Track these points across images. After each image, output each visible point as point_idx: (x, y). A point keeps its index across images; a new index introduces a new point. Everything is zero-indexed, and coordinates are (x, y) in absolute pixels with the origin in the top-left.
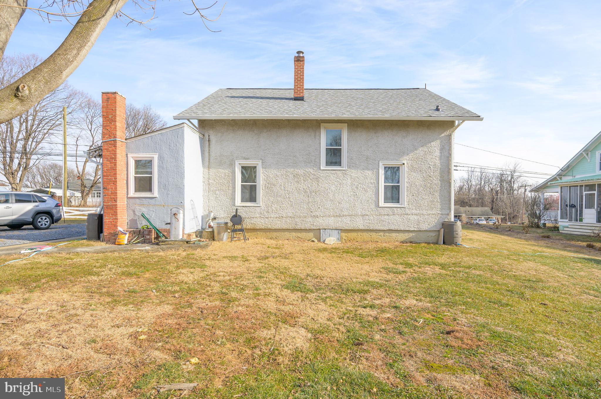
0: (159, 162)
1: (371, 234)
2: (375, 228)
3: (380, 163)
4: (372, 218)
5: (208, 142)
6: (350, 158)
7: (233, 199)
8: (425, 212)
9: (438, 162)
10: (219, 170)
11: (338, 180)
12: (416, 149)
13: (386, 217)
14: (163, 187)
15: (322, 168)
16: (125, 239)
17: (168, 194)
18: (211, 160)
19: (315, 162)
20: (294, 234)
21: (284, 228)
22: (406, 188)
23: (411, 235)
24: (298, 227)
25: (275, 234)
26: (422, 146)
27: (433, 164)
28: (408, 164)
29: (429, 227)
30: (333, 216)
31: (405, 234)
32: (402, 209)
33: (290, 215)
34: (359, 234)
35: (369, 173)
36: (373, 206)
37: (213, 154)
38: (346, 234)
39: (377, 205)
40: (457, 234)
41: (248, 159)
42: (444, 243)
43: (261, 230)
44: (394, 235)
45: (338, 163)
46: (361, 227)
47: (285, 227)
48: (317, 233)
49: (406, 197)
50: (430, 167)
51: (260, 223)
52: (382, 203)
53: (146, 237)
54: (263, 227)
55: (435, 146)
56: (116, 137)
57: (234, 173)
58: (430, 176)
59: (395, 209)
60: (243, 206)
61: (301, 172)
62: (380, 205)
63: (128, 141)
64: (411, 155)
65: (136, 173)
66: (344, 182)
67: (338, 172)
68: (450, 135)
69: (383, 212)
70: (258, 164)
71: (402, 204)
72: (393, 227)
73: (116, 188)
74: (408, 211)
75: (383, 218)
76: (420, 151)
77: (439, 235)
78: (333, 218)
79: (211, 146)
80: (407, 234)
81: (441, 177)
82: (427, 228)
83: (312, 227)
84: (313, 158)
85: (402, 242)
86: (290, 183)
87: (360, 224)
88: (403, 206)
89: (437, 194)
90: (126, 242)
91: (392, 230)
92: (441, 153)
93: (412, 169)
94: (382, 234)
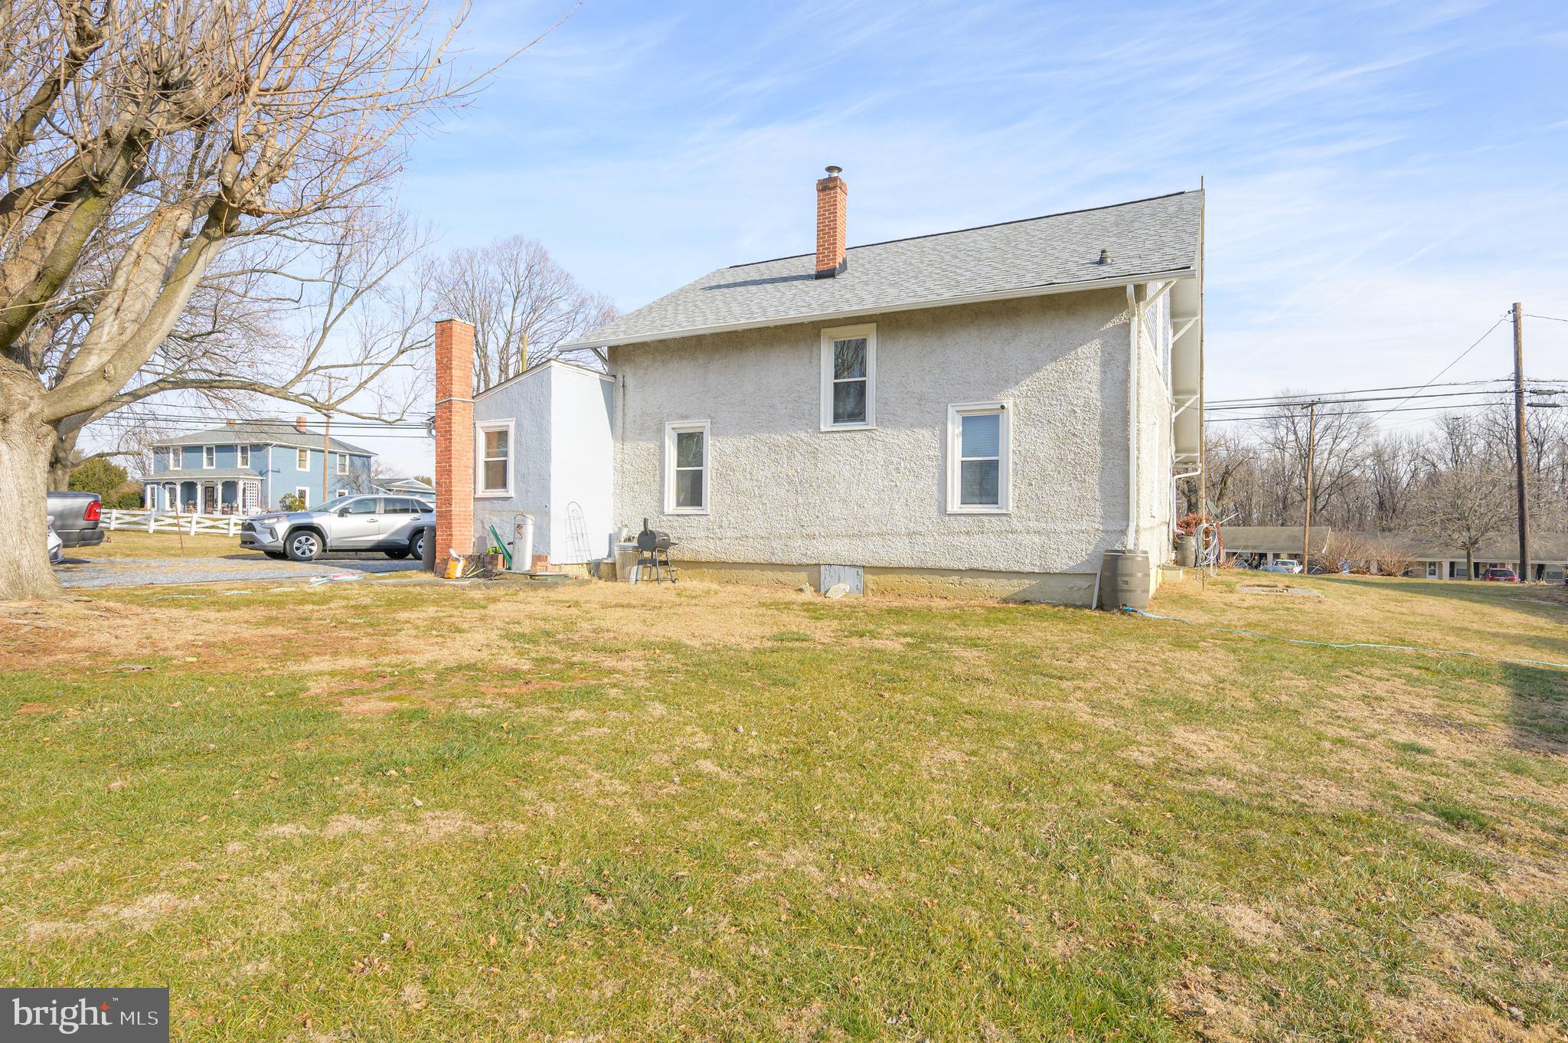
0: (516, 435)
1: (931, 578)
2: (938, 565)
3: (949, 407)
4: (930, 540)
5: (621, 389)
6: (883, 403)
7: (661, 501)
8: (1060, 527)
9: (1095, 397)
10: (641, 443)
11: (857, 452)
12: (1038, 369)
13: (963, 538)
14: (521, 477)
15: (823, 428)
16: (457, 569)
17: (527, 491)
18: (628, 426)
19: (810, 415)
20: (771, 574)
21: (752, 561)
22: (1011, 465)
23: (1027, 583)
24: (777, 560)
25: (735, 573)
26: (1055, 359)
27: (1081, 402)
28: (1016, 405)
29: (1072, 564)
30: (847, 536)
31: (1011, 582)
32: (1003, 518)
33: (762, 533)
34: (903, 577)
35: (925, 434)
36: (933, 511)
37: (630, 413)
38: (875, 578)
39: (943, 510)
40: (1126, 583)
41: (687, 417)
42: (1099, 605)
43: (708, 564)
44: (984, 582)
45: (857, 414)
46: (907, 562)
47: (752, 557)
48: (814, 571)
49: (1011, 487)
50: (1075, 412)
51: (706, 549)
52: (954, 504)
54: (712, 559)
55: (1088, 357)
56: (451, 396)
57: (662, 447)
58: (1074, 435)
59: (985, 518)
60: (678, 515)
61: (781, 439)
62: (950, 510)
63: (476, 400)
64: (1026, 384)
65: (488, 455)
66: (870, 457)
67: (858, 436)
68: (1127, 326)
69: (954, 523)
70: (705, 427)
71: (1003, 507)
72: (978, 564)
73: (450, 482)
74: (1016, 524)
75: (955, 541)
76: (1049, 372)
78: (846, 540)
79: (628, 397)
80: (1015, 582)
81: (1103, 435)
82: (1065, 567)
83: (805, 561)
84: (807, 407)
85: (1005, 601)
86: (761, 464)
87: (900, 553)
88: (1004, 511)
89: (1093, 480)
90: (459, 574)
91: (978, 570)
92: (1104, 372)
93: (1029, 418)
94: (956, 578)
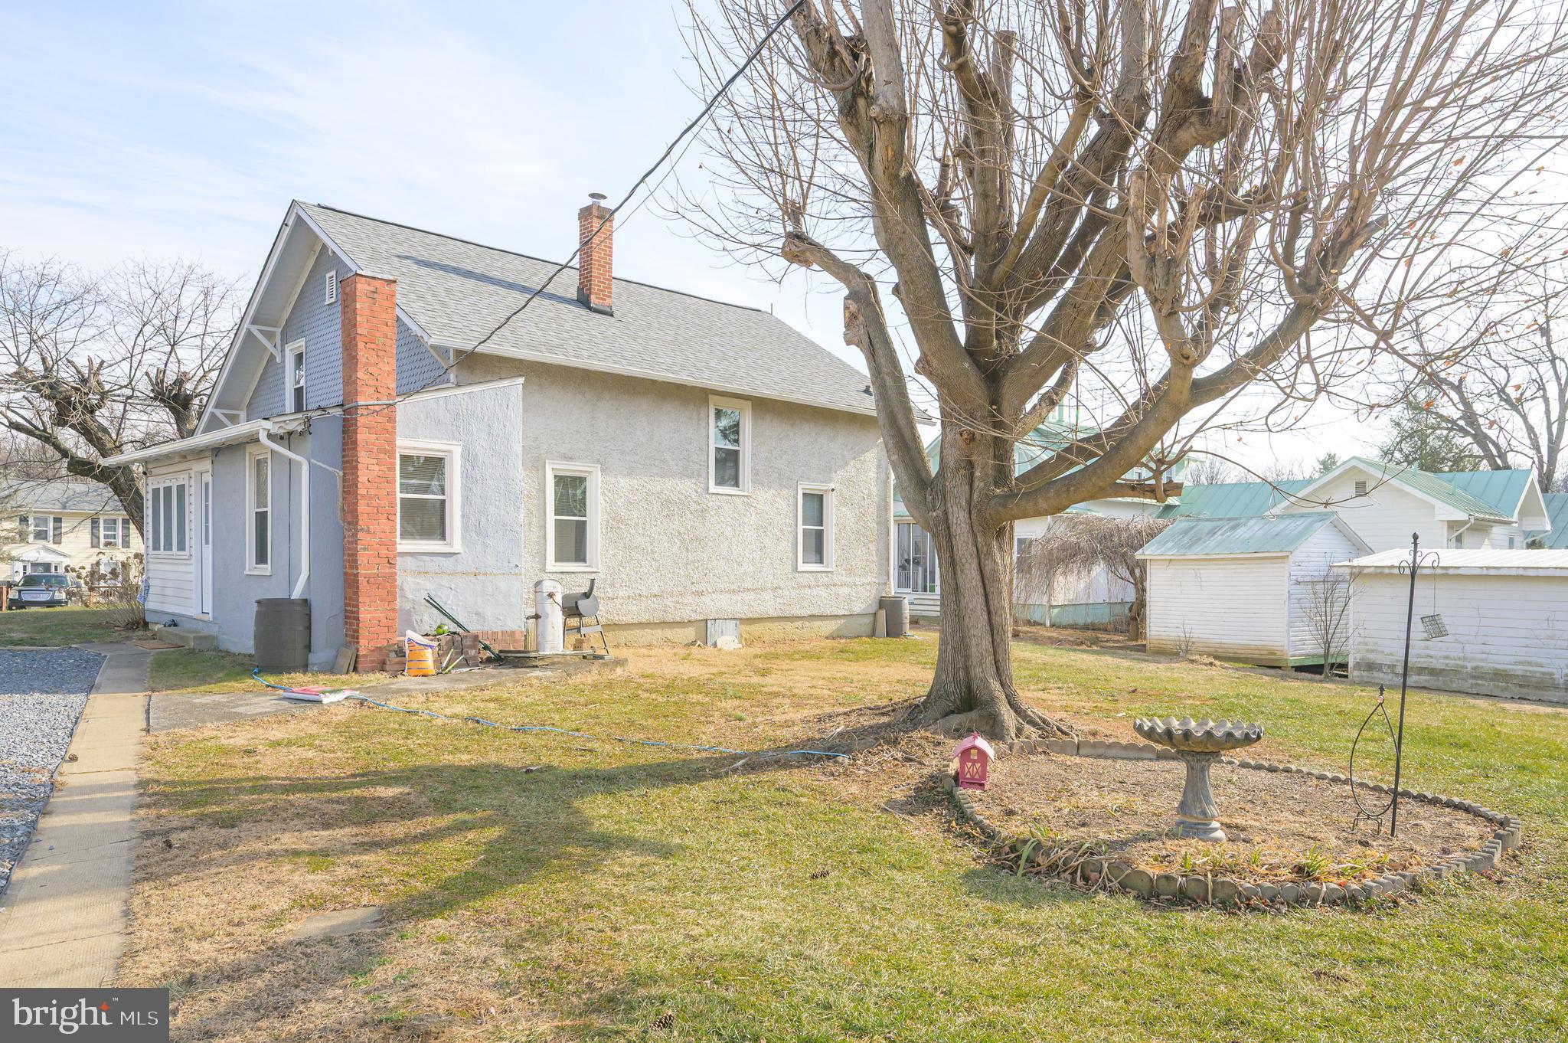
1: (785, 624)
2: (790, 614)
3: (798, 485)
4: (787, 593)
6: (756, 474)
7: (545, 555)
8: (858, 581)
9: (873, 489)
11: (736, 515)
12: (846, 465)
13: (808, 591)
14: (474, 529)
15: (710, 490)
17: (484, 546)
19: (699, 475)
20: (659, 632)
21: (644, 621)
22: (833, 535)
23: (840, 623)
24: (669, 618)
25: (623, 635)
26: (855, 458)
27: (867, 492)
28: (836, 490)
29: (863, 607)
30: (728, 591)
31: (832, 623)
32: (827, 575)
33: (656, 590)
34: (768, 625)
35: (781, 503)
36: (788, 569)
38: (748, 627)
39: (795, 569)
41: (571, 459)
42: (888, 635)
44: (817, 624)
45: (735, 481)
46: (771, 612)
47: (643, 617)
48: (702, 626)
49: (831, 552)
50: (865, 499)
52: (801, 564)
53: (467, 653)
55: (870, 459)
57: (541, 490)
58: (864, 515)
59: (819, 575)
60: (562, 573)
62: (799, 568)
64: (840, 474)
65: (402, 489)
66: (745, 520)
67: (735, 499)
69: (802, 580)
70: (590, 472)
71: (828, 566)
72: (815, 611)
74: (835, 579)
75: (802, 593)
76: (851, 468)
77: (875, 622)
78: (727, 595)
80: (834, 622)
82: (859, 610)
83: (695, 617)
84: (695, 467)
85: (828, 638)
87: (768, 606)
88: (828, 569)
89: (873, 547)
91: (814, 616)
92: (877, 473)
94: (800, 623)
